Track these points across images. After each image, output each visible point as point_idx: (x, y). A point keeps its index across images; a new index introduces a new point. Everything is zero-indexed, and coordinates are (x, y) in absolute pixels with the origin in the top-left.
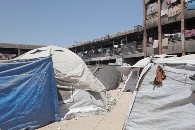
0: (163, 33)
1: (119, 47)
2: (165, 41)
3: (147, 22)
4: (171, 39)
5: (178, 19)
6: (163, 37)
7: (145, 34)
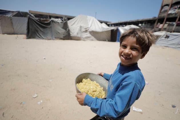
0: (166, 21)
1: (142, 25)
2: (166, 25)
3: (160, 15)
4: (169, 25)
5: (177, 16)
6: (165, 23)
7: (157, 21)
